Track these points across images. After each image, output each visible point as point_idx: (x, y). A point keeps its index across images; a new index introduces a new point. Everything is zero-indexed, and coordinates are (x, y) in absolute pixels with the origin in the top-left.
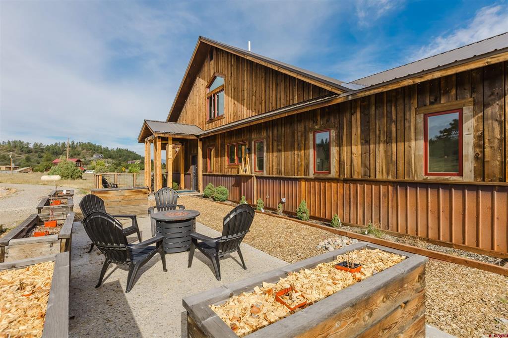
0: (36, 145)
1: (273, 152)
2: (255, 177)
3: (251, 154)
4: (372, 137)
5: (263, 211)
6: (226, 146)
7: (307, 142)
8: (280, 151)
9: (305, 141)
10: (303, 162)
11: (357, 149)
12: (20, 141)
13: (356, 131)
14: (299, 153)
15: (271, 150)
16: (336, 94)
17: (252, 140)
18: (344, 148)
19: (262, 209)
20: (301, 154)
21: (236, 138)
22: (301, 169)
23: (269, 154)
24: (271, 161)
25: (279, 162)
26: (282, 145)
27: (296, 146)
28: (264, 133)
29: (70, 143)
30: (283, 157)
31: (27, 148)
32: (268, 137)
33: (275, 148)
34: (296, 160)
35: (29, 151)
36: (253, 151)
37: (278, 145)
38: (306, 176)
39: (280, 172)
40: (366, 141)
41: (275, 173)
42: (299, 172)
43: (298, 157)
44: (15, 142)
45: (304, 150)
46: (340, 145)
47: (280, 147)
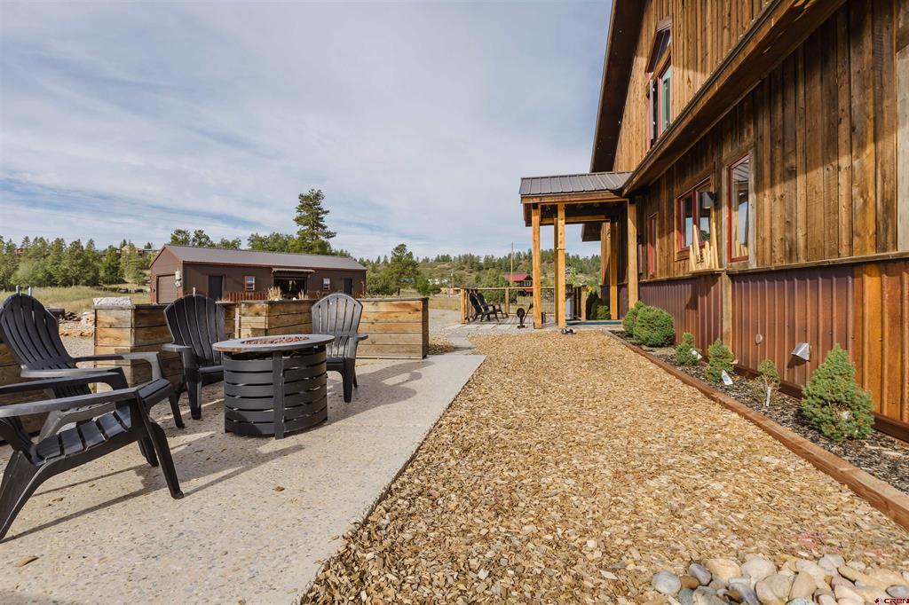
0: (487, 259)
1: (772, 185)
2: (725, 277)
3: (720, 208)
5: (728, 382)
6: (675, 201)
7: (886, 103)
8: (792, 174)
9: (879, 100)
10: (871, 194)
12: (472, 257)
14: (856, 163)
15: (767, 180)
17: (723, 165)
19: (724, 374)
20: (862, 166)
21: (692, 176)
22: (864, 227)
23: (761, 195)
24: (767, 219)
25: (790, 215)
26: (799, 149)
27: (843, 137)
28: (749, 131)
29: (527, 253)
30: (801, 192)
31: (477, 263)
32: (759, 140)
33: (778, 170)
34: (843, 191)
35: (480, 268)
36: (725, 199)
37: (785, 157)
38: (885, 250)
39: (791, 252)
41: (778, 255)
42: (856, 240)
43: (851, 180)
44: (465, 257)
45: (875, 141)
47: (792, 161)
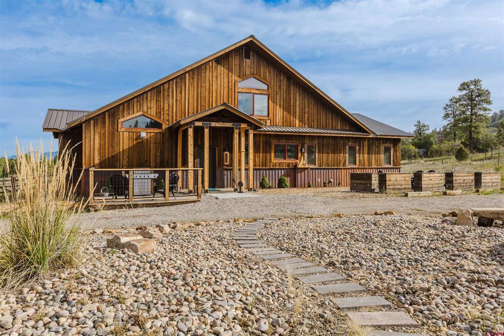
1: (323, 153)
3: (304, 153)
4: (371, 152)
6: (273, 144)
8: (328, 153)
9: (344, 149)
10: (343, 160)
11: (366, 156)
13: (366, 148)
15: (321, 152)
16: (369, 133)
17: (305, 143)
18: (361, 155)
20: (341, 156)
22: (341, 163)
24: (321, 159)
25: (327, 159)
26: (330, 149)
27: (339, 152)
28: (315, 141)
30: (330, 156)
32: (319, 143)
33: (325, 151)
36: (306, 151)
37: (326, 150)
38: (344, 167)
39: (327, 165)
40: (369, 153)
42: (340, 165)
43: (339, 157)
45: (343, 153)
46: (359, 153)
47: (328, 151)
